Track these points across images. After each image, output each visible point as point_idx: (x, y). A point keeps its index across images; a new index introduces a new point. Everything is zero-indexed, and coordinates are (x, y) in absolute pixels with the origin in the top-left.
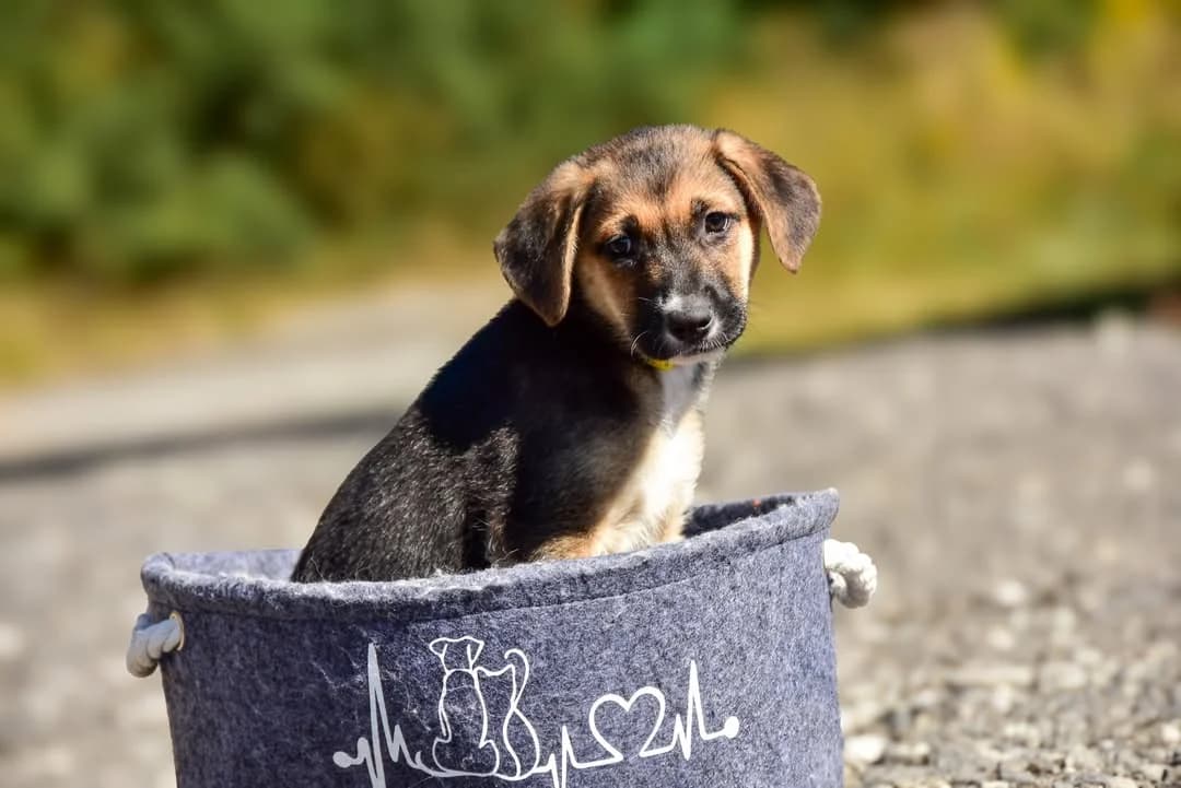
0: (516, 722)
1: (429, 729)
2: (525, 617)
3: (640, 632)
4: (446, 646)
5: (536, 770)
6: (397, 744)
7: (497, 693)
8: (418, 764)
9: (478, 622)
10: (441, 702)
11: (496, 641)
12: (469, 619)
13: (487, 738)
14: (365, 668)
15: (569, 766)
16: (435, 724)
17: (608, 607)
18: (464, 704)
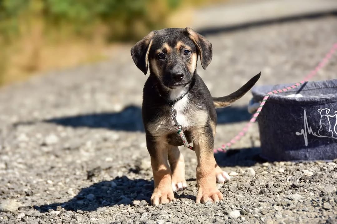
1: (317, 128)
4: (321, 111)
6: (310, 130)
7: (333, 120)
8: (315, 135)
9: (329, 105)
10: (320, 122)
11: (333, 109)
12: (327, 105)
13: (331, 130)
14: (303, 115)
16: (319, 127)
18: (326, 123)
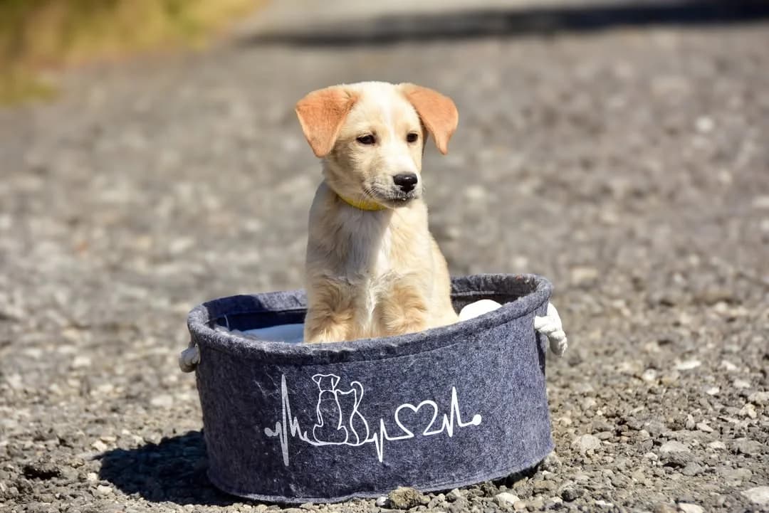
0: (356, 416)
1: (311, 420)
2: (361, 366)
3: (423, 373)
4: (321, 378)
5: (367, 440)
6: (295, 427)
7: (347, 403)
8: (305, 438)
9: (337, 367)
10: (318, 406)
11: (346, 377)
12: (333, 366)
13: (342, 425)
14: (280, 386)
15: (384, 439)
16: (315, 417)
17: (406, 361)
18: (330, 408)
